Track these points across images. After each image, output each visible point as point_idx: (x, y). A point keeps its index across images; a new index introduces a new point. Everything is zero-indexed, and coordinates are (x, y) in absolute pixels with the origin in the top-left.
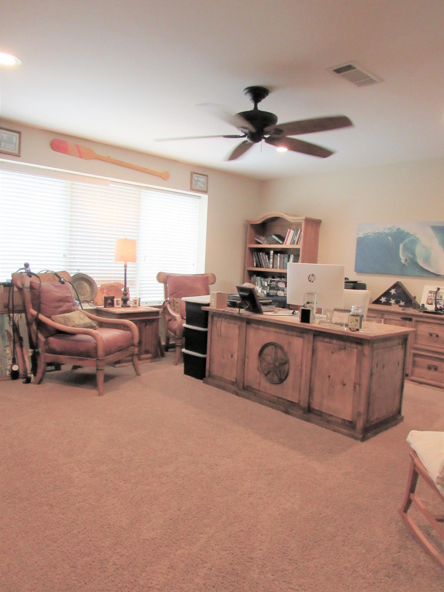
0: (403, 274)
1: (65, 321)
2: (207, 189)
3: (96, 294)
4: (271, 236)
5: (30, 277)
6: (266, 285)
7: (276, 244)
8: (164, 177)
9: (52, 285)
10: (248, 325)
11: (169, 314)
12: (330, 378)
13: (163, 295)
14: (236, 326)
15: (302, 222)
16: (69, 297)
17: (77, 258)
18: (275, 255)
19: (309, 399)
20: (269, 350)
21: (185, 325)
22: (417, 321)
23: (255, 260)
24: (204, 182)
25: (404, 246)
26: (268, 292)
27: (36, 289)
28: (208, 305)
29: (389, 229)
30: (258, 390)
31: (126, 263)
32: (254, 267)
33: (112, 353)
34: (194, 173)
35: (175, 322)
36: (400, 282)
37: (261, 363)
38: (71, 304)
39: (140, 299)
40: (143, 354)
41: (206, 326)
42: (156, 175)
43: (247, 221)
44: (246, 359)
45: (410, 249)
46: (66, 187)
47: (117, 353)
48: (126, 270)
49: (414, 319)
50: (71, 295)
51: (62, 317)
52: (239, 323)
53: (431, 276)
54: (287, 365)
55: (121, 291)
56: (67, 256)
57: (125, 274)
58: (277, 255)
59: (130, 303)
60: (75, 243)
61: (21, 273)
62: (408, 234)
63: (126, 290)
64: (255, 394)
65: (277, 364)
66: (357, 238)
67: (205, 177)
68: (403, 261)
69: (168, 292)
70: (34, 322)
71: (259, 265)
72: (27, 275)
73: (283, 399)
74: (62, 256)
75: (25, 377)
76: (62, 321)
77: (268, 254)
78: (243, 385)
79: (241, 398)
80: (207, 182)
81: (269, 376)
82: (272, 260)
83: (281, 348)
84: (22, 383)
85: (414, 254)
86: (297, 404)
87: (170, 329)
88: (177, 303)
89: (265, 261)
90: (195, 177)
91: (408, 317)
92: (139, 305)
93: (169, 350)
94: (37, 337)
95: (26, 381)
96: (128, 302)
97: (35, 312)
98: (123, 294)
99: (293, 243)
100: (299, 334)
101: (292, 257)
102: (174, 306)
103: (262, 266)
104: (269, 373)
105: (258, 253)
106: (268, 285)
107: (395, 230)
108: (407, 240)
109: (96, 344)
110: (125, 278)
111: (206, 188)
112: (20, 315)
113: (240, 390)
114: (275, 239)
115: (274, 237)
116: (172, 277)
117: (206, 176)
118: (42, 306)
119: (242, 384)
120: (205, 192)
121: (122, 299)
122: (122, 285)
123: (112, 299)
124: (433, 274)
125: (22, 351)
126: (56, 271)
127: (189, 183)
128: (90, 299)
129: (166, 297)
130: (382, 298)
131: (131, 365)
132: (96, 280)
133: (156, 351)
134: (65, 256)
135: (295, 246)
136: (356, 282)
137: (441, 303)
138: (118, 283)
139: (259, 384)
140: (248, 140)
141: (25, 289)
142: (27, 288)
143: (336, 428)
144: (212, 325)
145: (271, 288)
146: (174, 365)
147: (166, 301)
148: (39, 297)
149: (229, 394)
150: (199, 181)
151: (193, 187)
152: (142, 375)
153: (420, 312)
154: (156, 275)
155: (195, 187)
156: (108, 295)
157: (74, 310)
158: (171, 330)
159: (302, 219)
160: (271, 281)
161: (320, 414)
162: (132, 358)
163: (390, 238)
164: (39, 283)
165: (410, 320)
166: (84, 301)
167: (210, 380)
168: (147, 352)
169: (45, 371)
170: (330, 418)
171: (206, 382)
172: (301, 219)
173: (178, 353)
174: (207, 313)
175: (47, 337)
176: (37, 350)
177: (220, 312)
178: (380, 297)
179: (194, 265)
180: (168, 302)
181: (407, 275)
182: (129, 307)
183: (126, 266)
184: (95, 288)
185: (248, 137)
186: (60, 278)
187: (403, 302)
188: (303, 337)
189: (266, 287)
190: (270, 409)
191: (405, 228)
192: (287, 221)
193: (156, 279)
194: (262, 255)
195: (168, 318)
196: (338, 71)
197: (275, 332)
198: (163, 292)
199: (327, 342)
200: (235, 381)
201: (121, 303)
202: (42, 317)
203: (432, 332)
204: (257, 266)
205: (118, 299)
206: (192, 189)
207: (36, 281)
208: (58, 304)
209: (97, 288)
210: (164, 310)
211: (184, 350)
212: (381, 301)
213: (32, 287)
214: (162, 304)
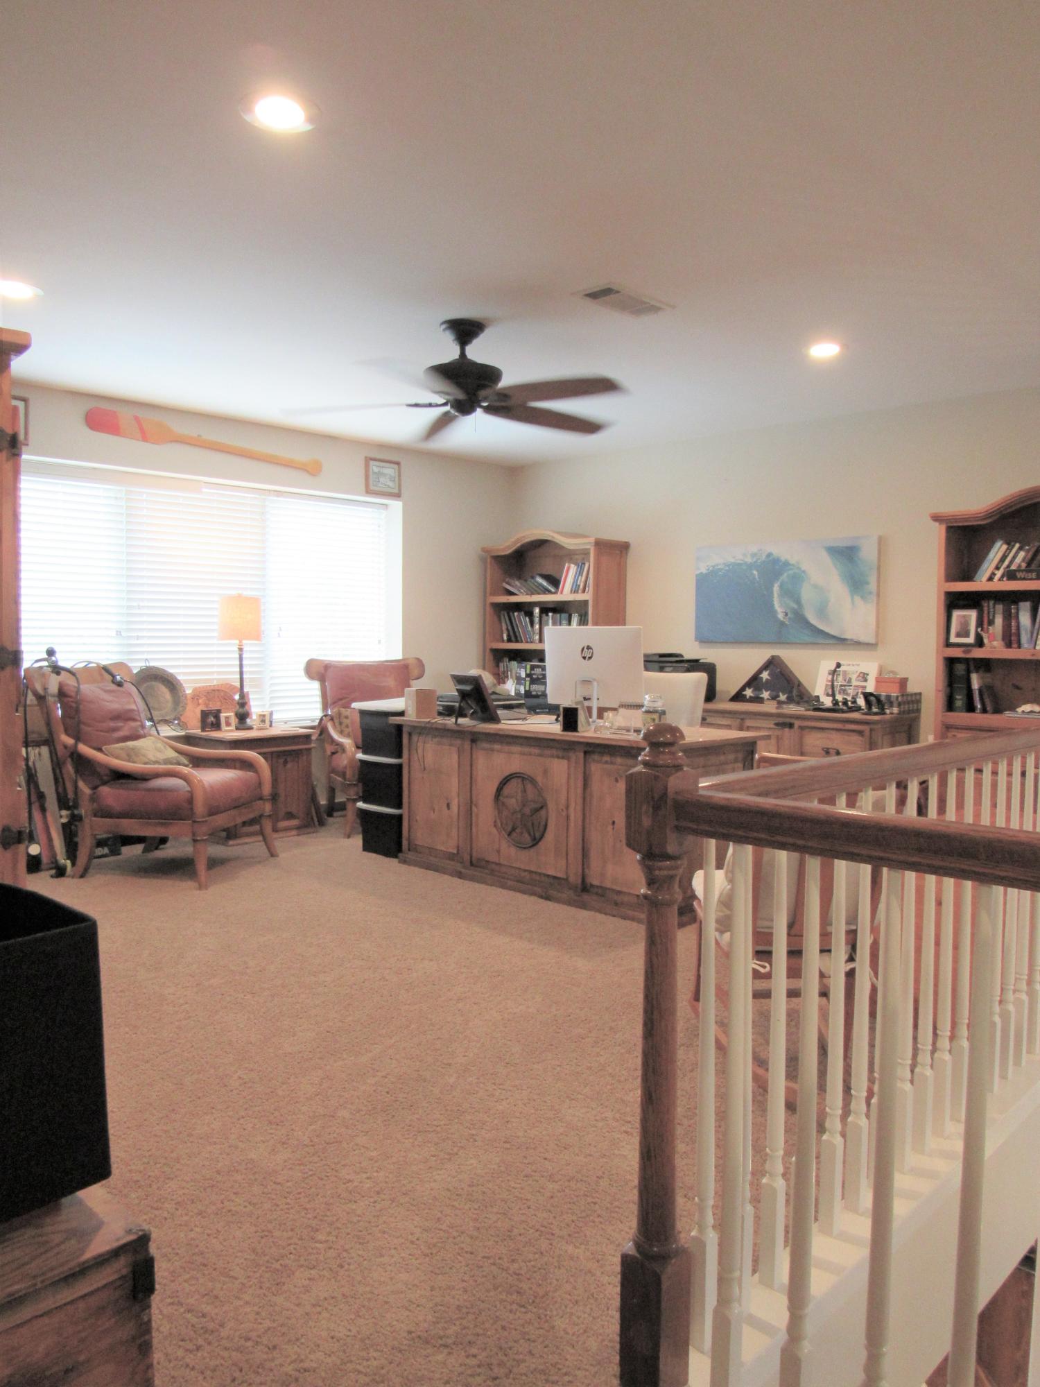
0: (781, 642)
1: (128, 755)
2: (400, 490)
3: (184, 708)
4: (533, 577)
5: (58, 673)
6: (523, 675)
7: (544, 593)
8: (312, 470)
9: (100, 688)
10: (474, 745)
11: (333, 741)
12: (615, 826)
13: (319, 706)
14: (453, 748)
15: (589, 549)
16: (132, 711)
17: (143, 637)
18: (544, 615)
19: (583, 869)
20: (513, 787)
21: (360, 756)
22: (802, 728)
23: (504, 627)
24: (393, 475)
25: (781, 587)
26: (527, 688)
27: (70, 697)
28: (402, 714)
29: (753, 555)
30: (497, 864)
31: (240, 642)
32: (503, 641)
33: (222, 812)
34: (375, 460)
35: (344, 755)
36: (778, 657)
37: (499, 813)
38: (139, 723)
39: (271, 714)
40: (281, 820)
41: (400, 756)
42: (296, 468)
43: (484, 550)
44: (474, 809)
45: (792, 594)
46: (116, 498)
47: (232, 812)
48: (241, 659)
49: (797, 723)
50: (137, 706)
51: (122, 749)
52: (458, 742)
53: (831, 642)
54: (543, 812)
55: (234, 699)
56: (124, 634)
57: (241, 666)
58: (547, 615)
59: (253, 720)
60: (139, 607)
61: (41, 668)
62: (787, 564)
63: (243, 696)
64: (492, 872)
65: (527, 811)
66: (697, 575)
67: (396, 466)
68: (781, 616)
69: (329, 698)
70: (69, 760)
71: (513, 639)
72: (52, 672)
73: (540, 874)
74: (114, 633)
75: (53, 865)
76: (124, 755)
77: (530, 614)
78: (471, 857)
79: (467, 882)
80: (400, 476)
81: (514, 835)
82: (537, 627)
83: (533, 781)
84: (48, 878)
85: (798, 601)
86: (563, 879)
87: (333, 771)
88: (347, 717)
89: (524, 628)
90: (374, 467)
91: (788, 720)
92: (271, 726)
93: (335, 814)
94: (76, 787)
95: (56, 873)
96: (248, 721)
97: (70, 741)
98: (238, 703)
99: (575, 590)
100: (560, 753)
101: (575, 618)
102: (341, 724)
103: (519, 639)
104: (514, 829)
105: (511, 614)
106: (527, 675)
107: (764, 557)
108: (785, 575)
109: (191, 793)
110: (241, 673)
111: (397, 487)
112: (37, 750)
113: (465, 867)
114: (541, 585)
115: (540, 580)
116: (335, 667)
117: (398, 463)
118: (84, 728)
119: (469, 858)
120: (397, 496)
121: (237, 715)
122: (235, 687)
123: (217, 715)
124: (834, 637)
125: (45, 817)
126: (104, 663)
127: (363, 480)
128: (172, 717)
129: (325, 707)
130: (747, 689)
131: (260, 841)
132: (184, 680)
133: (308, 814)
134: (119, 633)
135: (580, 597)
136: (697, 661)
137: (849, 691)
138: (227, 684)
139: (498, 851)
140: (453, 411)
141: (50, 698)
142: (53, 696)
143: (630, 913)
144: (409, 750)
145: (533, 681)
146: (344, 838)
147: (325, 716)
148: (77, 711)
149: (446, 877)
150: (385, 475)
151: (372, 487)
152: (280, 856)
153: (807, 710)
154: (302, 665)
155: (376, 486)
156: (207, 707)
157: (144, 736)
158: (337, 773)
159: (590, 543)
160: (533, 668)
161: (602, 892)
162: (261, 827)
163: (755, 572)
164: (76, 685)
165: (791, 726)
166: (161, 720)
167: (410, 856)
168: (290, 816)
169: (92, 857)
170: (619, 898)
171: (404, 862)
172: (587, 543)
173: (350, 813)
174: (399, 728)
175: (95, 788)
176: (76, 812)
177: (423, 725)
178: (743, 689)
179: (379, 642)
180: (328, 718)
181: (788, 643)
182: (250, 728)
183: (241, 650)
184: (181, 695)
185: (452, 407)
186: (113, 676)
187: (784, 694)
188: (568, 759)
189: (524, 679)
190: (518, 895)
191: (782, 552)
192: (563, 547)
193: (302, 673)
194: (519, 616)
195: (329, 749)
196: (594, 296)
197: (522, 754)
198: (319, 699)
199: (606, 762)
200: (455, 852)
201: (234, 721)
202: (84, 749)
203: (830, 747)
204: (509, 640)
205: (228, 715)
206: (368, 491)
207: (71, 682)
208: (112, 724)
209: (185, 696)
210: (321, 734)
211: (361, 805)
212: (745, 696)
213: (62, 694)
214: (316, 723)
